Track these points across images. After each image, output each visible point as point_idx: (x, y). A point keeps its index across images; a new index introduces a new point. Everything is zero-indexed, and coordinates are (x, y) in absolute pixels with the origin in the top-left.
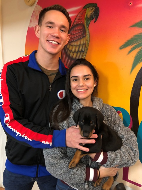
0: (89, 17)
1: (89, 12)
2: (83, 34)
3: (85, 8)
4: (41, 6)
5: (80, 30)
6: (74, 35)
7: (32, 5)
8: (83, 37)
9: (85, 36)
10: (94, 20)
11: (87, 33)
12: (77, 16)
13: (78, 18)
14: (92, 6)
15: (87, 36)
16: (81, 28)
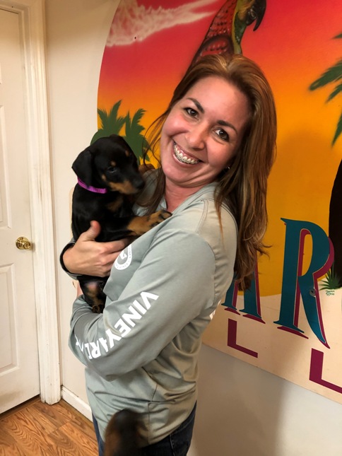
0: (241, 17)
10: (254, 24)
12: (216, 16)
13: (217, 21)
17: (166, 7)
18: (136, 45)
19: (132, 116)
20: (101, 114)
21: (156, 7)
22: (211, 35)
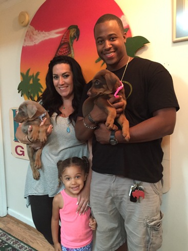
0: (72, 36)
1: (72, 33)
2: (69, 52)
3: (69, 29)
4: (33, 26)
5: (66, 47)
6: (62, 52)
7: (26, 26)
8: (69, 54)
9: (71, 53)
10: (76, 39)
11: (72, 51)
12: (64, 35)
13: (64, 37)
14: (74, 28)
15: (72, 53)
16: (67, 46)
17: (46, 31)
18: (35, 45)
19: (35, 75)
20: (22, 74)
21: (42, 31)
22: (62, 42)
